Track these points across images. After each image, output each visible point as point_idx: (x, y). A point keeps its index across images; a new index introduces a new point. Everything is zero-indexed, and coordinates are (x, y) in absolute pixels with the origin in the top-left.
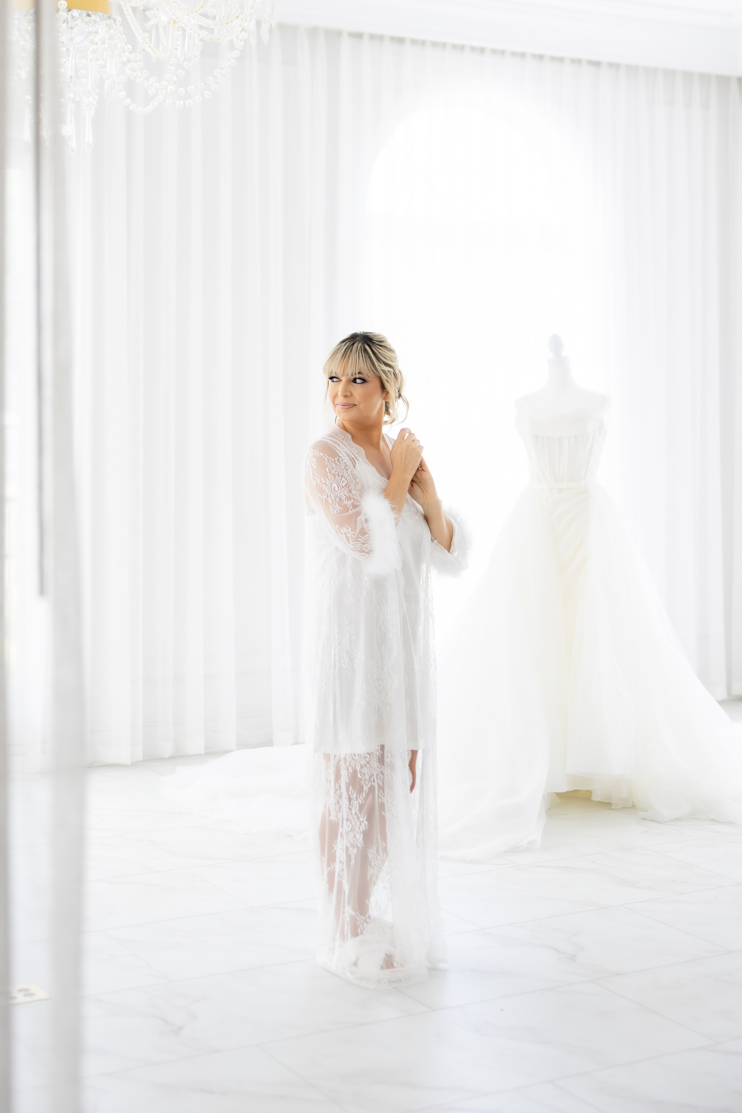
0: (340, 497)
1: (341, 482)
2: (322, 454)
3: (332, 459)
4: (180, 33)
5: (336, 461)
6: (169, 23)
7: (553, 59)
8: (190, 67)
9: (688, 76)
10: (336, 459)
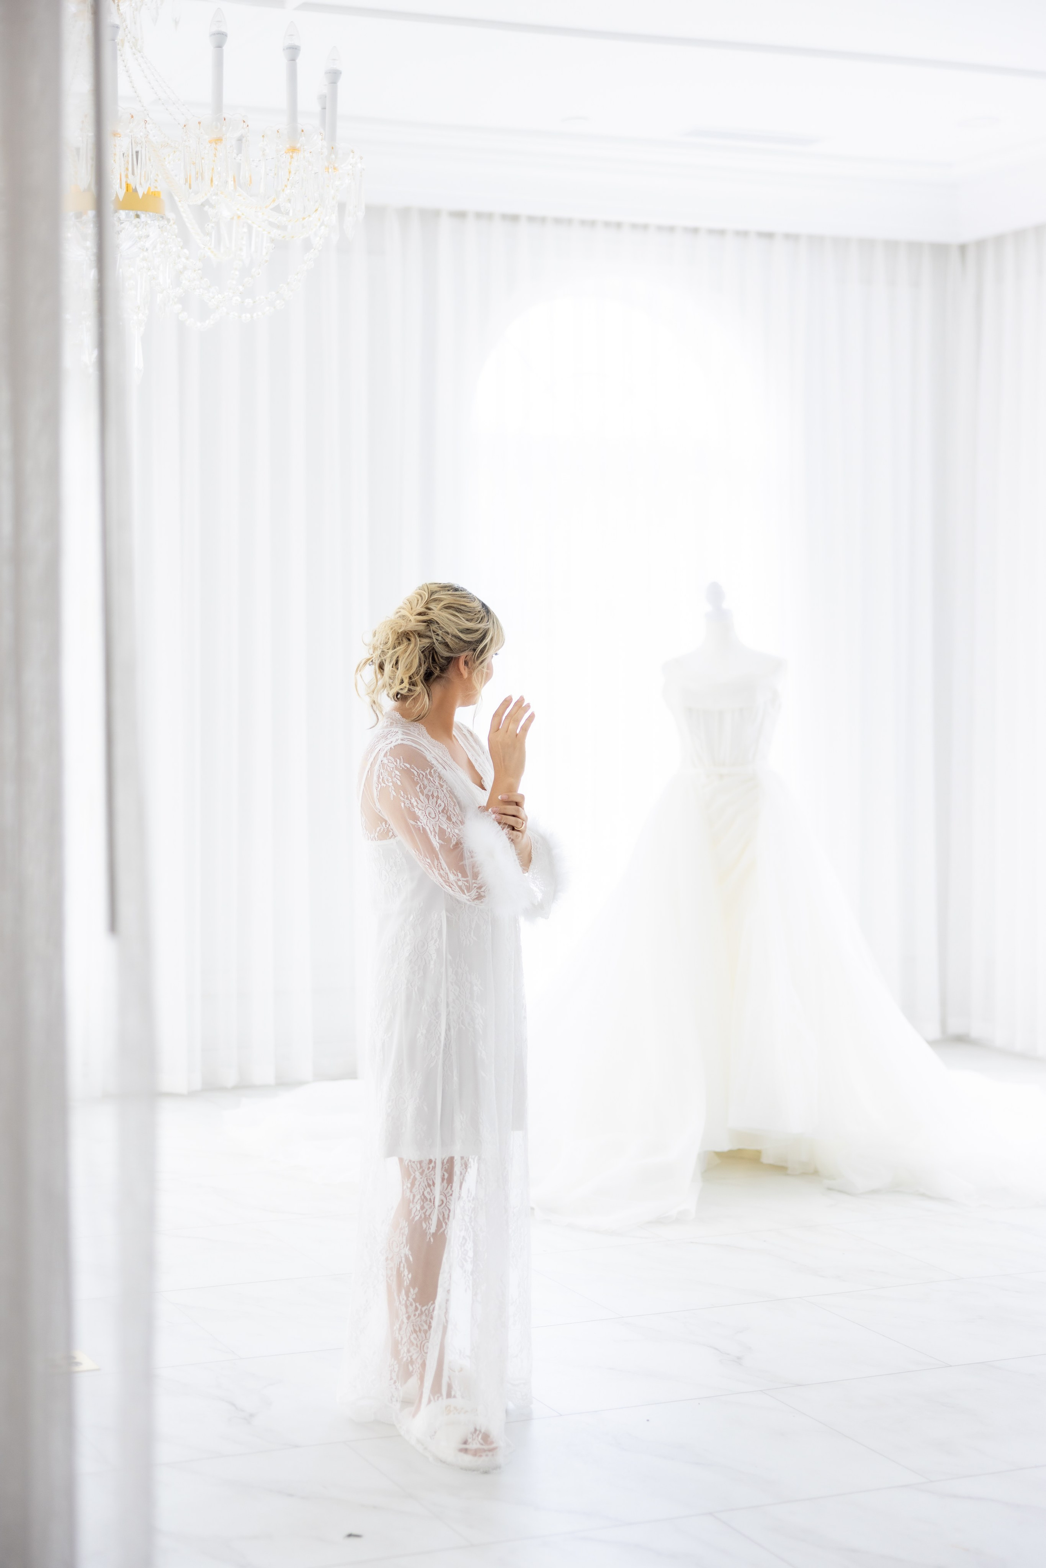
0: (439, 826)
1: (437, 806)
2: (408, 766)
3: (423, 773)
4: (245, 230)
5: (428, 775)
6: (232, 219)
7: (711, 232)
8: (259, 274)
9: (891, 246)
10: (428, 772)
